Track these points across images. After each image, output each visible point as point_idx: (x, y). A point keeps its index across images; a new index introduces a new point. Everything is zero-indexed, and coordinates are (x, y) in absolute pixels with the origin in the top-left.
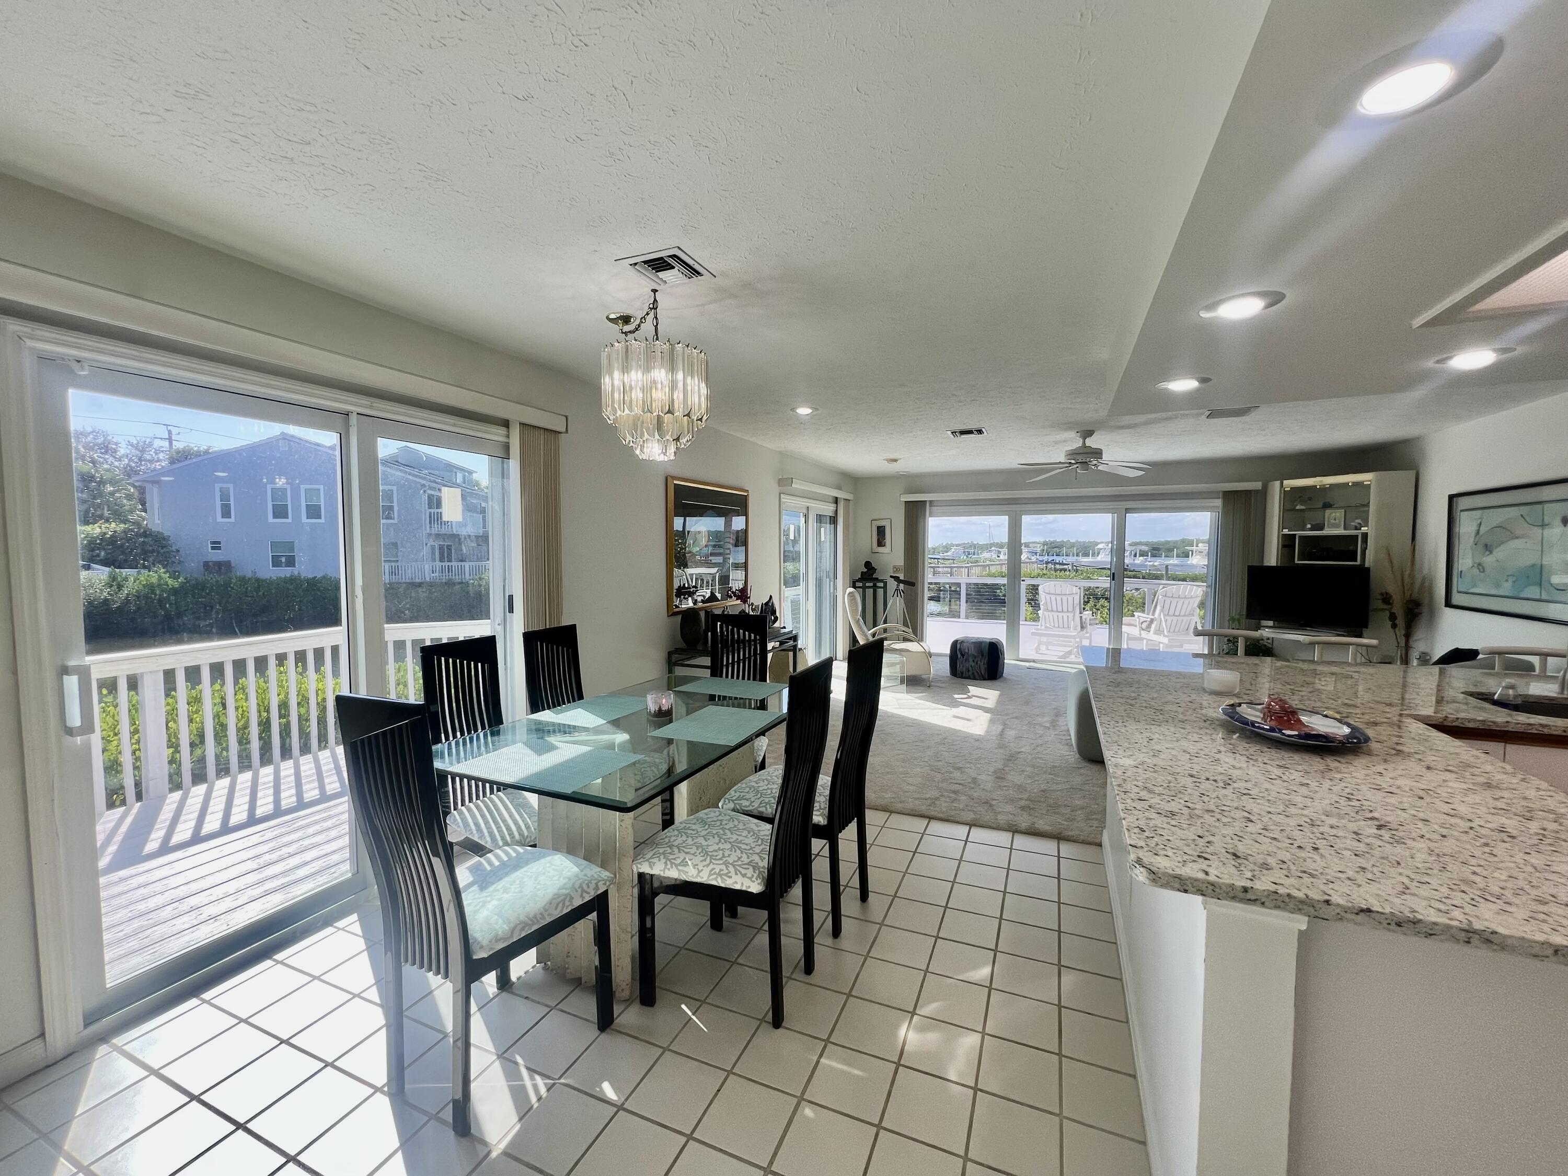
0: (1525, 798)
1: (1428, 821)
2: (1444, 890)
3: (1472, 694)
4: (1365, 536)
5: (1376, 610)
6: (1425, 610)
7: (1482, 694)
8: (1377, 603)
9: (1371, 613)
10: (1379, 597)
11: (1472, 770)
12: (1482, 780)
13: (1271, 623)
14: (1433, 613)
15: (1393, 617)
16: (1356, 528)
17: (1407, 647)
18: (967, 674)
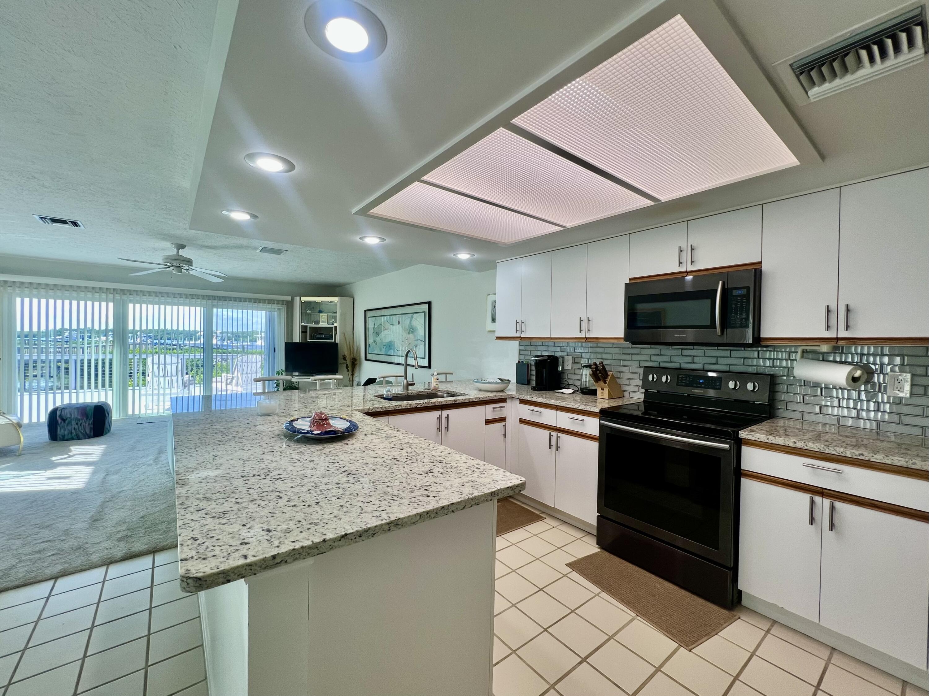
0: (399, 440)
1: (367, 464)
2: (377, 502)
3: (377, 396)
4: (336, 327)
5: (341, 363)
6: (357, 362)
7: (380, 395)
8: (341, 360)
9: (339, 365)
10: (342, 357)
11: (380, 431)
12: (385, 435)
13: (297, 374)
14: (360, 363)
15: (347, 367)
16: (333, 324)
17: (353, 380)
18: (70, 436)
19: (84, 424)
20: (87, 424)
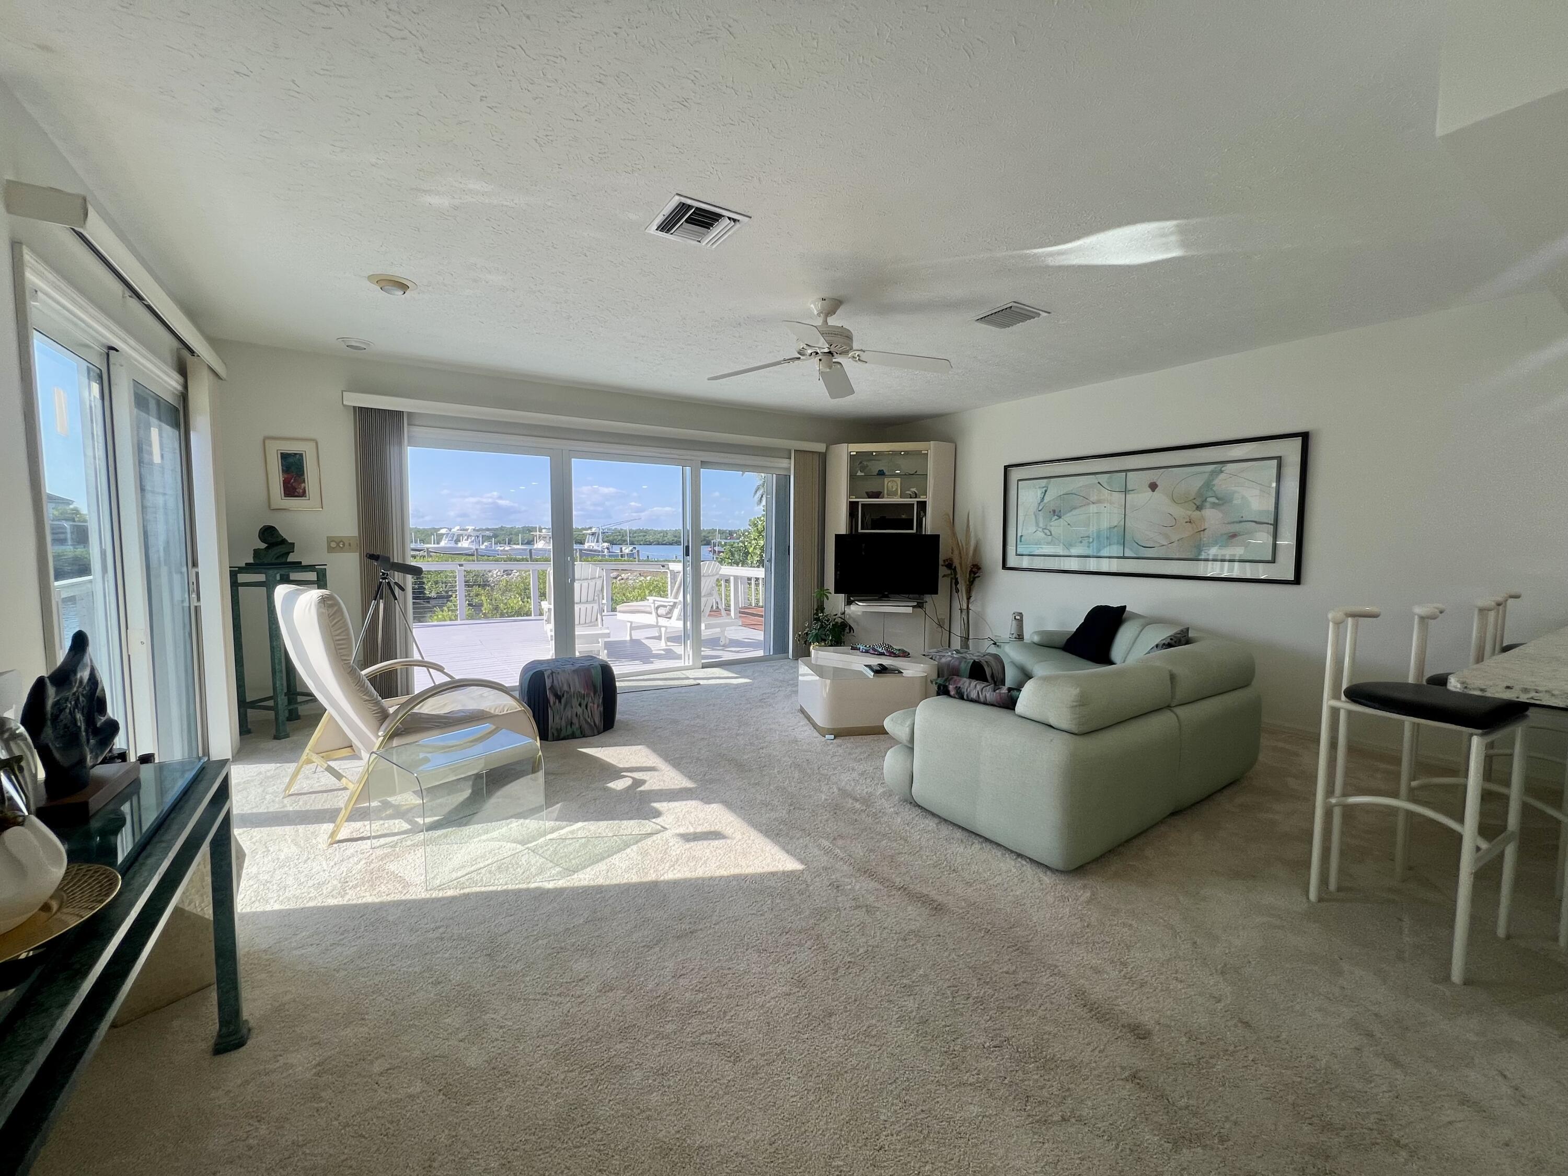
4: (923, 504)
5: (941, 576)
6: (983, 573)
9: (936, 580)
10: (947, 563)
13: (861, 597)
14: (990, 575)
15: (956, 582)
16: (913, 497)
18: (569, 731)
19: (592, 705)
20: (596, 706)
